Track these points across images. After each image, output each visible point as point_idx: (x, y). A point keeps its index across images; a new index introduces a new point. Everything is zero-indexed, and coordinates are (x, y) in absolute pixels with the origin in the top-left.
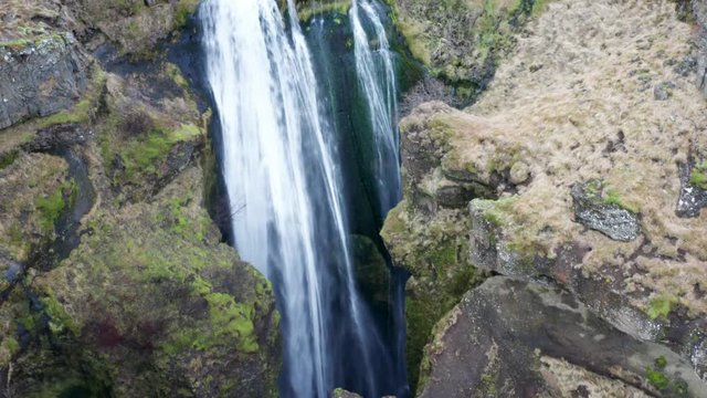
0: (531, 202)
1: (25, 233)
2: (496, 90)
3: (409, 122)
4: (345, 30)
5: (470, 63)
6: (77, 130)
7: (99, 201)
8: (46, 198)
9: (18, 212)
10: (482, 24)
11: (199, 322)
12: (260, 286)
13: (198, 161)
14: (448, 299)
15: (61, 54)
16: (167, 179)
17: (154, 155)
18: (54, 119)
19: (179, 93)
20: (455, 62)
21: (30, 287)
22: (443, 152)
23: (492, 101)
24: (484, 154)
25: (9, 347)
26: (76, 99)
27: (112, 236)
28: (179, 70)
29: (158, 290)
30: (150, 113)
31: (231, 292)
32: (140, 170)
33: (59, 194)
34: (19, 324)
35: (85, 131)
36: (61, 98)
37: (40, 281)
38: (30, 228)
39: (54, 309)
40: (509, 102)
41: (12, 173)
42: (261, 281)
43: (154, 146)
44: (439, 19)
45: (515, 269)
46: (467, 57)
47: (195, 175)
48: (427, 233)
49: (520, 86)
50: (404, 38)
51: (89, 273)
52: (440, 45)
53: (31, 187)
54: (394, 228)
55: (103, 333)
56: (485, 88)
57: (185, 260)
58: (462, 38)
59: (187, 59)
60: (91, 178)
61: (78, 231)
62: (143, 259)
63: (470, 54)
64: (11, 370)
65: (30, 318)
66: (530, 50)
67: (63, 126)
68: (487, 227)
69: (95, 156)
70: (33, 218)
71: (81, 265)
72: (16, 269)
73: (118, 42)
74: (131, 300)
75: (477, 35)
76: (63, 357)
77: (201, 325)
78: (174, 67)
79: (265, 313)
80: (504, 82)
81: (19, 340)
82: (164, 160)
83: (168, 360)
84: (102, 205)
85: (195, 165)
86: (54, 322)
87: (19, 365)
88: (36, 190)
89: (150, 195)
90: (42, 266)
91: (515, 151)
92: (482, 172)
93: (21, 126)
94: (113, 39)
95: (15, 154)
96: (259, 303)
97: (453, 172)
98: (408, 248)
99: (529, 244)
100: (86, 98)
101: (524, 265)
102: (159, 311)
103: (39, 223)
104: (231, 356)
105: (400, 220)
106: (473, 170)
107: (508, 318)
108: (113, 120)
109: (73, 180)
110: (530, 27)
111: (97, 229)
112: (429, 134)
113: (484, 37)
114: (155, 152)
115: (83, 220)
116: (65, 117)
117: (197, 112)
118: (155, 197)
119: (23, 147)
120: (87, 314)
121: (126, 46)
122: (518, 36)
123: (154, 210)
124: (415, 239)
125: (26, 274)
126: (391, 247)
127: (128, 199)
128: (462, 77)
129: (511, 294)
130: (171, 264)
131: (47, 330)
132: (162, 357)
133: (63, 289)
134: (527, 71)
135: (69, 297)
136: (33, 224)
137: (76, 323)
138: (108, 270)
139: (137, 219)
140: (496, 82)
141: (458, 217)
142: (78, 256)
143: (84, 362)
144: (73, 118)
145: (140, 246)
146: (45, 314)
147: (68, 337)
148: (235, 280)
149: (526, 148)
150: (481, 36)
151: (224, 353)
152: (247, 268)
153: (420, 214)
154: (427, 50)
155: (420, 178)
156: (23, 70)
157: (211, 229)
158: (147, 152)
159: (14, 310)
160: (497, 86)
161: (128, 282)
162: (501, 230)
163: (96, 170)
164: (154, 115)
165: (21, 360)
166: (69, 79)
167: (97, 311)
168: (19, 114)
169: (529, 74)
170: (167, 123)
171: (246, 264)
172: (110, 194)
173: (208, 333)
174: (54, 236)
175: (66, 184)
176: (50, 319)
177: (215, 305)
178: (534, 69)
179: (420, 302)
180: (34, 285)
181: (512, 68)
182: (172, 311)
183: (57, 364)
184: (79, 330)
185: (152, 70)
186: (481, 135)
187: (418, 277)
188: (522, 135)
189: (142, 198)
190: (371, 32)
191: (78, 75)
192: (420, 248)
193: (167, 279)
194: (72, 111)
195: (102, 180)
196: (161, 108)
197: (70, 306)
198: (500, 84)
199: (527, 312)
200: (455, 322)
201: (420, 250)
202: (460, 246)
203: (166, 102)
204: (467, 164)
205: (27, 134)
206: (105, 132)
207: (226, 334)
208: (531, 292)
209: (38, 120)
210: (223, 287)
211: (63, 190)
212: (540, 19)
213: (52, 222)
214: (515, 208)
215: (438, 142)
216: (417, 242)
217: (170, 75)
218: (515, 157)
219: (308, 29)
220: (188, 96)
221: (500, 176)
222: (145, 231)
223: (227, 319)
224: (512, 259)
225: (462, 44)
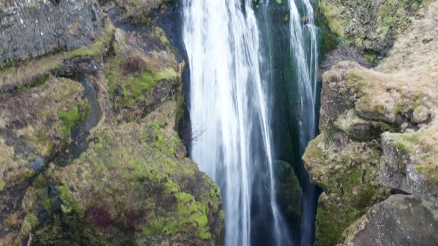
0: (434, 136)
1: (49, 136)
2: (395, 56)
3: (330, 75)
4: (284, 8)
5: (374, 37)
6: (93, 61)
7: (103, 118)
8: (67, 111)
9: (45, 119)
10: (384, 10)
11: (169, 213)
12: (212, 191)
13: (173, 97)
14: (352, 211)
15: (85, 4)
16: (152, 107)
17: (145, 88)
18: (77, 52)
19: (164, 48)
20: (363, 36)
21: (50, 177)
22: (357, 98)
23: (392, 63)
24: (391, 99)
25: (30, 221)
26: (93, 40)
27: (111, 144)
28: (164, 33)
29: (142, 187)
30: (143, 58)
31: (193, 193)
32: (134, 98)
33: (76, 109)
34: (39, 205)
35: (98, 63)
36: (82, 37)
37: (57, 173)
38: (53, 132)
39: (66, 195)
40: (406, 64)
41: (43, 91)
42: (213, 187)
43: (145, 81)
44: (351, 6)
45: (421, 187)
46: (372, 33)
47: (171, 107)
48: (339, 159)
49: (415, 53)
50: (325, 18)
51: (93, 171)
52: (351, 24)
53: (56, 102)
54: (314, 154)
55: (99, 216)
56: (385, 56)
57: (161, 167)
58: (368, 20)
59: (170, 26)
60: (99, 101)
61: (87, 139)
62: (131, 163)
63: (374, 30)
64: (31, 239)
65: (48, 201)
66: (421, 28)
67: (83, 58)
68: (396, 154)
69: (103, 84)
70: (56, 125)
71: (87, 164)
72: (41, 162)
73: (124, 8)
74: (122, 193)
75: (379, 18)
76: (70, 233)
77: (171, 216)
78: (161, 30)
79: (215, 211)
80: (402, 50)
81: (39, 217)
82: (152, 92)
83: (145, 240)
84: (106, 121)
85: (171, 99)
86: (65, 205)
87: (37, 237)
88: (59, 104)
89: (139, 118)
90: (59, 163)
91: (417, 97)
92: (389, 113)
93: (52, 56)
94: (121, 5)
95: (47, 76)
96: (212, 203)
97: (365, 112)
98: (323, 170)
99: (434, 167)
100: (100, 40)
101: (429, 184)
102: (141, 202)
103: (60, 130)
104: (191, 241)
105: (319, 149)
106: (381, 111)
107: (405, 228)
108: (117, 61)
109: (86, 100)
110: (421, 12)
111: (101, 139)
112: (346, 84)
113: (385, 19)
114: (146, 85)
115: (92, 131)
116: (84, 51)
117: (176, 62)
118: (143, 120)
119: (53, 72)
120: (89, 201)
121: (129, 11)
122: (412, 18)
123: (141, 128)
124: (329, 163)
125: (47, 167)
126: (310, 168)
127: (124, 119)
128: (368, 47)
129: (409, 209)
130: (151, 169)
131: (60, 211)
132: (141, 237)
133: (74, 180)
134: (421, 43)
135: (78, 187)
136: (55, 130)
137: (81, 207)
138: (106, 169)
139: (130, 134)
140: (395, 50)
141: (364, 148)
142: (86, 157)
143: (85, 238)
144: (90, 52)
145: (130, 154)
146: (59, 198)
147: (75, 217)
148: (195, 184)
149: (426, 95)
150: (382, 18)
151: (186, 238)
152: (204, 177)
153: (333, 144)
154: (342, 27)
155: (336, 118)
156: (57, 12)
157: (180, 146)
158: (140, 85)
159: (37, 194)
160: (396, 53)
161: (120, 180)
162: (409, 156)
163: (103, 95)
164: (146, 59)
165: (38, 232)
166: (90, 24)
167: (96, 199)
168: (52, 46)
169: (422, 45)
170: (154, 66)
171: (203, 174)
172: (112, 114)
173: (175, 222)
174: (70, 140)
175: (81, 102)
176: (62, 203)
177: (181, 201)
178: (426, 41)
179: (329, 212)
180: (52, 176)
181: (408, 40)
182: (151, 203)
183: (64, 238)
184: (83, 213)
185: (146, 31)
186: (388, 85)
187: (328, 193)
188: (424, 85)
189: (134, 120)
190: (302, 11)
191: (96, 23)
192: (333, 171)
193: (148, 179)
194: (89, 48)
195: (107, 103)
196: (151, 56)
197: (78, 193)
198: (398, 52)
199: (421, 224)
200: (363, 228)
201: (332, 173)
202: (365, 171)
203: (155, 53)
204: (377, 107)
205: (56, 62)
206: (111, 69)
207: (188, 224)
208: (425, 208)
209: (65, 53)
210: (187, 188)
211: (79, 106)
212: (429, 7)
213: (69, 130)
214: (420, 140)
215: (353, 90)
216: (330, 166)
217: (158, 36)
218: (418, 101)
219: (257, 6)
220: (169, 50)
221: (404, 116)
222: (134, 143)
223: (189, 212)
224: (419, 180)
225: (368, 23)
